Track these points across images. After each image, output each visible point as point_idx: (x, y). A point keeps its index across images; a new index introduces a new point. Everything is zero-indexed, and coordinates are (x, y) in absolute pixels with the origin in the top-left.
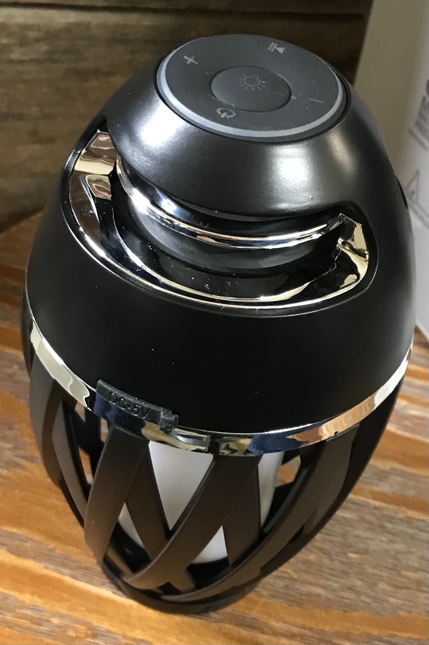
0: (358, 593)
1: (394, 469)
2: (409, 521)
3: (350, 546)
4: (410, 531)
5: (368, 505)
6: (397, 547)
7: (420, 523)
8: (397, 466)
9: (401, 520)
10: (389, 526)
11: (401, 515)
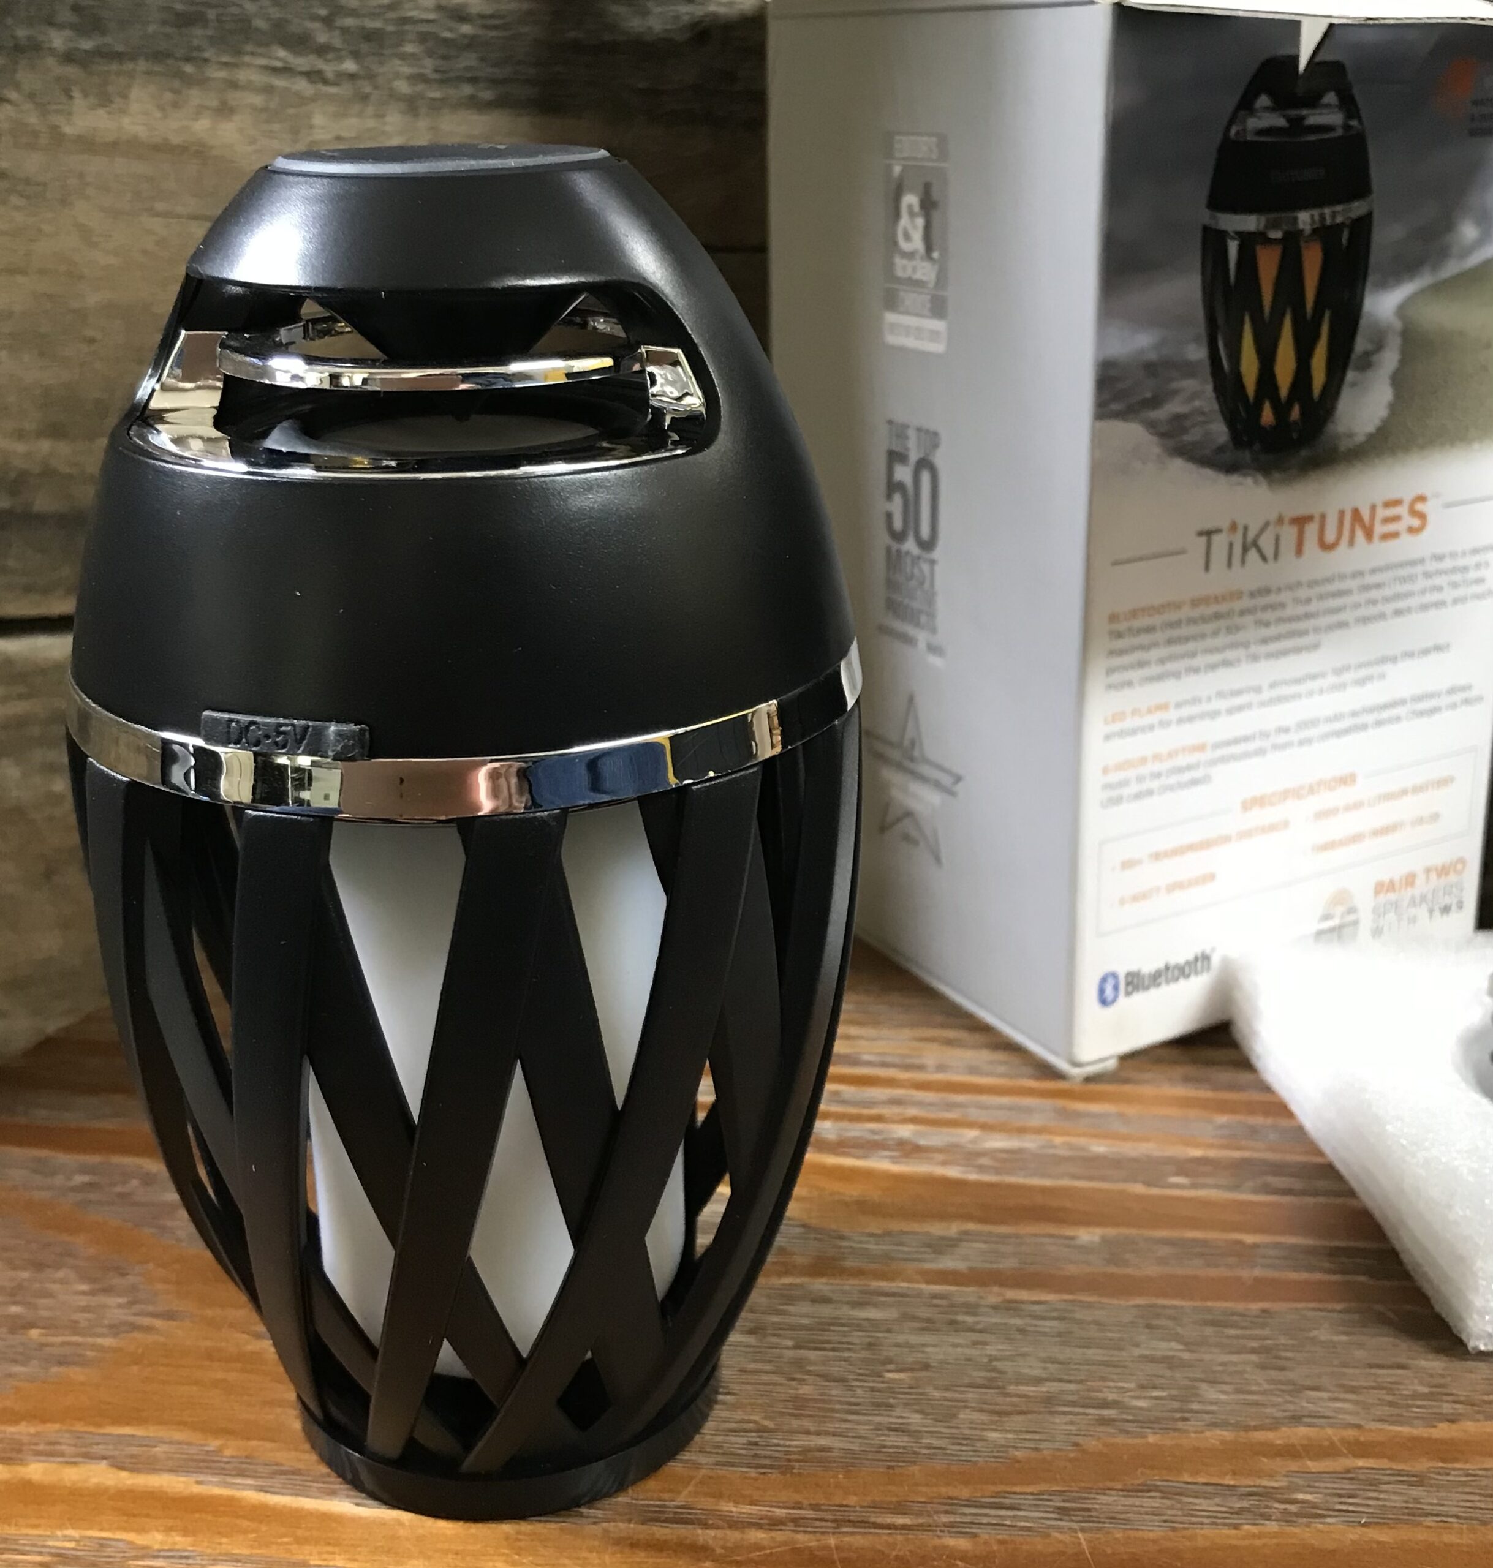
0: (915, 1434)
1: (966, 1233)
2: (1011, 1307)
3: (889, 1361)
4: (1018, 1322)
5: (919, 1294)
6: (990, 1350)
7: (1036, 1307)
8: (971, 1226)
9: (995, 1307)
10: (970, 1319)
11: (992, 1299)
